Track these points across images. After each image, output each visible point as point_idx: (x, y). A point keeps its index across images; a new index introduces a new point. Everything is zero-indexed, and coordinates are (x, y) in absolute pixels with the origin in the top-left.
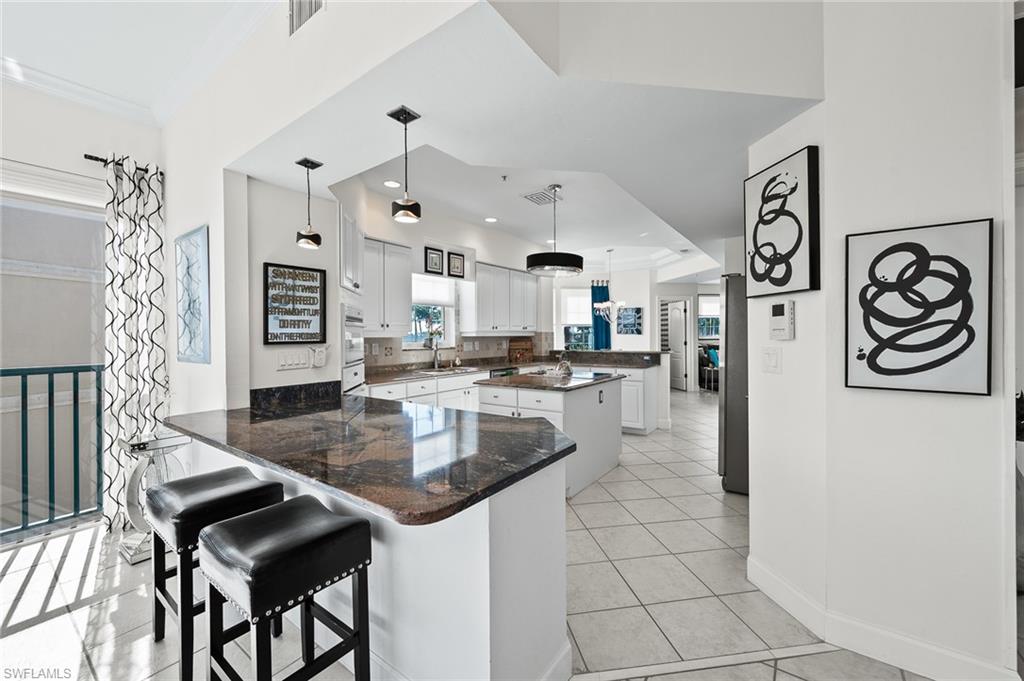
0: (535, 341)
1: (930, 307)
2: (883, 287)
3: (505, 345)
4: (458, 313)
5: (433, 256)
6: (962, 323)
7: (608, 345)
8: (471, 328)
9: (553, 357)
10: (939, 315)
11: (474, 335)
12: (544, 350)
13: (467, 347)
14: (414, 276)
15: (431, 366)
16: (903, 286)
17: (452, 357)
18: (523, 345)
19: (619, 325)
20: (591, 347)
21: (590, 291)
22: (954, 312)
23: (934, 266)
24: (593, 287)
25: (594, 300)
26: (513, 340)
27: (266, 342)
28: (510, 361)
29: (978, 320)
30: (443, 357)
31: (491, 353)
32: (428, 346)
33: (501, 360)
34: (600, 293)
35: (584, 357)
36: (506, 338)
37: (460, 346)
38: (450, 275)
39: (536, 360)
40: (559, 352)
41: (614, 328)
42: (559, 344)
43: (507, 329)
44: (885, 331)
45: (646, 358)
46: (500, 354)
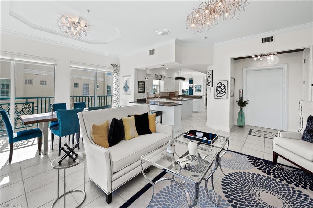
0: (175, 93)
1: (222, 90)
2: (218, 87)
3: (169, 94)
4: (160, 87)
5: (156, 76)
6: (225, 91)
7: (193, 94)
8: (162, 90)
9: (179, 96)
10: (223, 90)
11: (163, 91)
12: (177, 95)
13: (161, 94)
14: (153, 80)
15: (155, 97)
16: (220, 87)
17: (158, 96)
18: (172, 94)
19: (195, 89)
20: (188, 94)
21: (188, 81)
22: (224, 90)
23: (223, 85)
24: (189, 80)
25: (189, 83)
26: (170, 92)
27: (138, 92)
28: (170, 97)
29: (226, 91)
30: (157, 96)
31: (166, 95)
32: (154, 93)
33: (168, 97)
34: (191, 82)
35: (186, 96)
36: (169, 92)
37: (160, 94)
38: (159, 79)
39: (175, 97)
40: (180, 95)
41: (194, 90)
42: (181, 94)
43: (169, 90)
44: (218, 92)
45: (199, 97)
46: (168, 96)
